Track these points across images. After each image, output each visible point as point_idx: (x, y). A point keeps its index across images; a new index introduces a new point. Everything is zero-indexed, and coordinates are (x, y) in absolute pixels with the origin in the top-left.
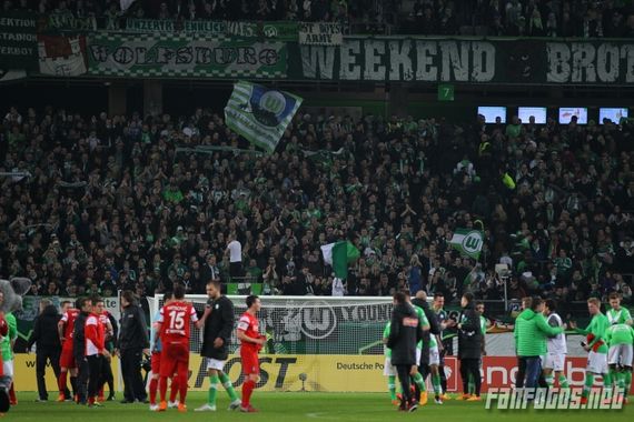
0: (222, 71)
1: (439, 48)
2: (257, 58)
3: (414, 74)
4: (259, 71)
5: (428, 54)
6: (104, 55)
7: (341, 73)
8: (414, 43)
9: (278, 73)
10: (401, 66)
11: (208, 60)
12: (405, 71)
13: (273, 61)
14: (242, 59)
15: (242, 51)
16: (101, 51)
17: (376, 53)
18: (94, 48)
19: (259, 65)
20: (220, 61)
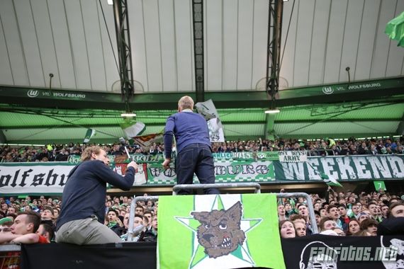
0: (233, 178)
1: (367, 161)
2: (255, 170)
3: (357, 175)
4: (257, 177)
5: (361, 164)
6: (158, 173)
7: (310, 176)
8: (351, 158)
9: (269, 178)
10: (347, 171)
11: (224, 172)
12: (350, 174)
13: (265, 172)
14: (245, 171)
15: (245, 167)
16: (156, 171)
17: (329, 164)
18: (152, 169)
19: (256, 174)
20: (232, 173)
